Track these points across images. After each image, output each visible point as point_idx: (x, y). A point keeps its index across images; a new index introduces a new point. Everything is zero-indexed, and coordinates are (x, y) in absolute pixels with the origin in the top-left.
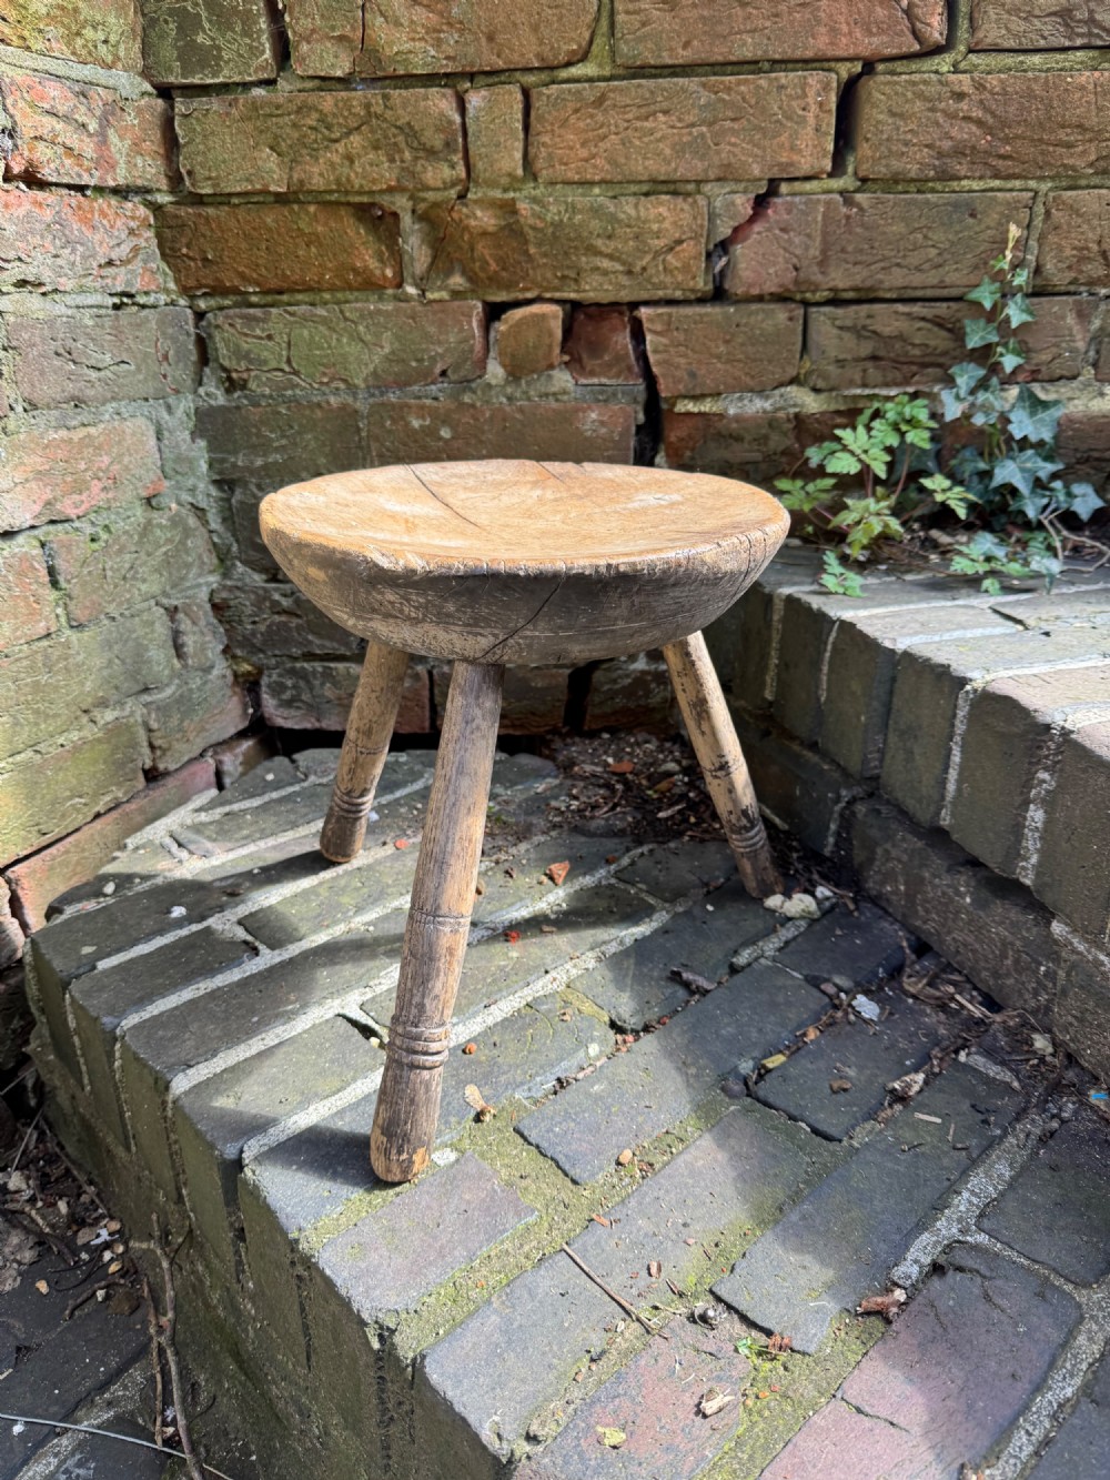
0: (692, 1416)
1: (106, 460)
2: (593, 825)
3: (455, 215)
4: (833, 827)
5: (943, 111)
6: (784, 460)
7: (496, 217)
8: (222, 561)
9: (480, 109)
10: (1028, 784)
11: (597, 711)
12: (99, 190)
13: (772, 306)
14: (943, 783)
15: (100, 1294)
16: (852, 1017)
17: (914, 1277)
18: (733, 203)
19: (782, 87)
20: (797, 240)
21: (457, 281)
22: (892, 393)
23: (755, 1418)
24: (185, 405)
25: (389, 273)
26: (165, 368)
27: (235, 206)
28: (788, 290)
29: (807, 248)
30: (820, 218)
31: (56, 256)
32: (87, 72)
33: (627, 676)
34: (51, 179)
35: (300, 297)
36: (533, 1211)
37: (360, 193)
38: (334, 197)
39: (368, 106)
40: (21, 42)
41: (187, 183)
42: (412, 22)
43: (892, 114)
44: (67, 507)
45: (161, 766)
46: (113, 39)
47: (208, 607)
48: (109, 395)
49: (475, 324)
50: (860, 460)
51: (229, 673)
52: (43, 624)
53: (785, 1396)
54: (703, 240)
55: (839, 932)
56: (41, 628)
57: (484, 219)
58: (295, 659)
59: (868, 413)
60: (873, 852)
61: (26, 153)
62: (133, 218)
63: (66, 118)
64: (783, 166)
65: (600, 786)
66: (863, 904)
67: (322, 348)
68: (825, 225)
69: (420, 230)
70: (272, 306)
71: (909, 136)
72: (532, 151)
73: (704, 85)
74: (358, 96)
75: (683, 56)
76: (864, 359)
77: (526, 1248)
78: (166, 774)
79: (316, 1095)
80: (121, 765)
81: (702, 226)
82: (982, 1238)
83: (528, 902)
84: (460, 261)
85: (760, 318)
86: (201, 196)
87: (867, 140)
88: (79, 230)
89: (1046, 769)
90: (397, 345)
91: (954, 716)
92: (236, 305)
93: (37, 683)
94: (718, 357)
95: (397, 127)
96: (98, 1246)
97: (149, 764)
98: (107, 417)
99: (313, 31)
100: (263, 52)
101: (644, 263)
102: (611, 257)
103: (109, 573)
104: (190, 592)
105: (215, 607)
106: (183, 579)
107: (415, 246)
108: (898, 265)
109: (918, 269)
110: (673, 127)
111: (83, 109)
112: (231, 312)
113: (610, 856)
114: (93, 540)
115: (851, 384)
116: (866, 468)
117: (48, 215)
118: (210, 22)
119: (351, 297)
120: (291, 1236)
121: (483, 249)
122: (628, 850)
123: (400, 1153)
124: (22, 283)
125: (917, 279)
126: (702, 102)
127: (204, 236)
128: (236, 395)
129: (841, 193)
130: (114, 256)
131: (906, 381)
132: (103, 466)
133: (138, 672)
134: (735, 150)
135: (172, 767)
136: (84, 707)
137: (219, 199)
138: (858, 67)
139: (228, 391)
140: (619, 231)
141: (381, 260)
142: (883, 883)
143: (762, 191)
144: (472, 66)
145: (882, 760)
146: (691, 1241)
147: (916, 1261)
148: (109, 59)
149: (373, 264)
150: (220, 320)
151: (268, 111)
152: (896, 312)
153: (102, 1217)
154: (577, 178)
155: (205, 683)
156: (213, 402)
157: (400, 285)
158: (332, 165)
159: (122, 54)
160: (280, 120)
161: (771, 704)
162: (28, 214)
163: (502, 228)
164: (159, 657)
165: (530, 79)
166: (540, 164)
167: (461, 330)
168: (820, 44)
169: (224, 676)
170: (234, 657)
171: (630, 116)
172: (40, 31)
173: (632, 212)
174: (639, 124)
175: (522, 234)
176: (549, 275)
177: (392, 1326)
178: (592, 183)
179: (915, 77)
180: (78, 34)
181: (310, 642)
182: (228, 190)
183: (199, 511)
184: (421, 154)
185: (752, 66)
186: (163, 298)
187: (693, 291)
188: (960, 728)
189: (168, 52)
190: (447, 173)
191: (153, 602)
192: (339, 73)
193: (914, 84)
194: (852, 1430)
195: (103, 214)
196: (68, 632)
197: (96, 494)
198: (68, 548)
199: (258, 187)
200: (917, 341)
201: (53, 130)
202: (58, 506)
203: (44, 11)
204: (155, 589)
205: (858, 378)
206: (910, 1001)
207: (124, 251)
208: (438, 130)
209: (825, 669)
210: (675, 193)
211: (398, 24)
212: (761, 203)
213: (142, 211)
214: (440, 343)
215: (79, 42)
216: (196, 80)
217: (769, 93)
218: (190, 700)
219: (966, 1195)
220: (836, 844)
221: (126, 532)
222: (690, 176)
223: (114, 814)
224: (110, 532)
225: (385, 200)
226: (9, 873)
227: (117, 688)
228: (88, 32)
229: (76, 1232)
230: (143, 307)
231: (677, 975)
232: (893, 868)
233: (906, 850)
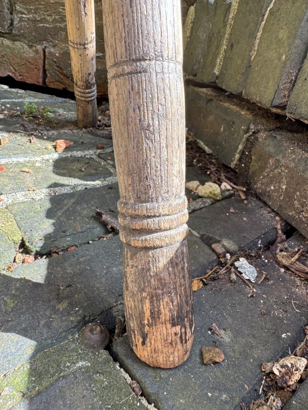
16: (233, 276)
55: (232, 210)
60: (266, 163)
66: (250, 197)
113: (99, 145)
142: (268, 185)
161: (217, 77)
206: (283, 270)
209: (259, 34)
220: (240, 160)
231: (99, 215)
232: (280, 173)
233: (294, 159)
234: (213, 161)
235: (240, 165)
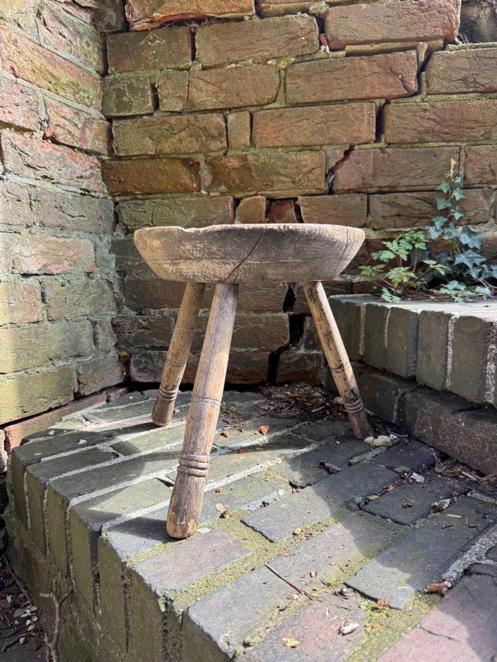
0: (336, 634)
1: (72, 253)
2: (281, 415)
3: (222, 162)
4: (395, 407)
5: (419, 116)
6: (362, 259)
7: (239, 162)
8: (118, 306)
9: (233, 120)
10: (485, 353)
11: (282, 373)
12: (80, 150)
13: (354, 194)
14: (445, 366)
15: (22, 640)
16: (411, 481)
17: (454, 577)
18: (336, 153)
19: (353, 109)
20: (363, 167)
21: (223, 188)
22: (408, 230)
23: (372, 636)
24: (107, 238)
25: (195, 185)
26: (100, 222)
27: (134, 160)
28: (360, 188)
29: (367, 171)
30: (372, 158)
31: (60, 170)
32: (80, 106)
33: (296, 356)
34: (61, 141)
35: (158, 196)
36: (250, 551)
37: (184, 154)
38: (174, 156)
39: (188, 121)
40: (55, 91)
41: (115, 152)
42: (207, 90)
43: (398, 117)
44: (53, 269)
45: (82, 392)
46: (91, 97)
47: (110, 325)
48: (76, 228)
49: (230, 206)
50: (395, 254)
51: (117, 355)
52: (36, 316)
53: (388, 627)
54: (324, 168)
55: (402, 451)
56: (35, 318)
57: (234, 163)
58: (147, 349)
59: (398, 238)
60: (416, 414)
61: (52, 130)
62: (92, 163)
63: (69, 120)
64: (356, 139)
65: (284, 402)
66: (412, 441)
67: (166, 216)
68: (374, 161)
69: (208, 168)
70: (147, 199)
71: (406, 126)
72: (254, 135)
73: (322, 109)
74: (185, 117)
75: (313, 99)
76: (394, 216)
77: (245, 566)
78: (84, 397)
79: (141, 506)
80: (64, 387)
81: (323, 162)
82: (489, 562)
83: (250, 440)
84: (224, 181)
85: (349, 199)
86: (121, 157)
87: (389, 128)
88: (71, 162)
89: (493, 343)
90: (197, 214)
91: (448, 332)
92: (131, 199)
93: (30, 341)
94: (332, 216)
95: (199, 128)
96: (24, 618)
97: (76, 390)
98: (74, 236)
99: (169, 94)
100: (149, 103)
101: (300, 178)
102: (286, 176)
103: (68, 300)
104: (102, 317)
105: (113, 325)
106: (100, 310)
107: (205, 174)
108: (406, 176)
109: (414, 178)
110: (310, 125)
111: (77, 119)
112: (129, 202)
113: (289, 425)
114: (62, 286)
115: (389, 226)
116: (398, 257)
117: (59, 154)
118: (129, 93)
119: (179, 196)
120: (123, 561)
121: (233, 175)
122: (297, 423)
123: (181, 521)
124: (45, 177)
125: (414, 182)
126: (322, 115)
127: (120, 172)
128: (129, 235)
129: (380, 149)
130: (83, 174)
131: (413, 225)
132: (70, 255)
133: (76, 346)
134: (336, 132)
135: (87, 393)
136: (50, 357)
137: (127, 158)
138: (383, 101)
139: (126, 234)
140: (289, 165)
141: (192, 180)
142: (422, 429)
143: (347, 148)
144: (230, 104)
145: (415, 367)
146: (333, 564)
147: (455, 571)
148: (89, 104)
149: (188, 182)
150: (125, 205)
151: (149, 124)
152: (407, 196)
153: (28, 605)
154: (271, 145)
155: (106, 358)
156: (119, 238)
157: (199, 191)
158: (174, 143)
159: (94, 103)
160: (154, 127)
161: (363, 356)
162: (50, 153)
163: (242, 166)
164: (86, 343)
165: (253, 109)
166: (256, 141)
167: (224, 208)
168: (367, 92)
169: (114, 357)
170: (120, 349)
171: (293, 121)
172: (63, 89)
173: (295, 158)
174: (296, 124)
175: (250, 168)
176: (261, 184)
177: (172, 598)
178: (277, 147)
179: (407, 104)
180: (78, 93)
181: (154, 341)
182: (131, 154)
183: (110, 283)
184: (209, 138)
185: (341, 101)
186: (101, 195)
187: (320, 189)
188: (451, 337)
189: (112, 104)
190: (219, 145)
191: (86, 317)
192: (178, 109)
193: (407, 106)
194: (427, 641)
195: (80, 158)
196: (47, 322)
197: (65, 266)
198: (51, 286)
199: (144, 152)
200: (416, 208)
201: (64, 124)
202: (49, 267)
203: (66, 82)
204: (88, 312)
205: (392, 223)
206: (440, 476)
207: (88, 173)
208: (216, 129)
209: (386, 331)
210: (312, 150)
211: (201, 91)
212: (347, 153)
213: (96, 161)
214: (215, 213)
215: (78, 96)
216: (122, 114)
217: (348, 111)
218: (98, 364)
219: (478, 545)
220: (398, 416)
221: (77, 285)
222: (318, 143)
223: (58, 411)
224: (70, 283)
225: (194, 156)
226: (6, 429)
227: (66, 351)
228: (82, 93)
229: (14, 611)
230: (93, 197)
231: (322, 464)
232: (426, 420)
233: (431, 409)
234: (378, 420)
235: (399, 420)
